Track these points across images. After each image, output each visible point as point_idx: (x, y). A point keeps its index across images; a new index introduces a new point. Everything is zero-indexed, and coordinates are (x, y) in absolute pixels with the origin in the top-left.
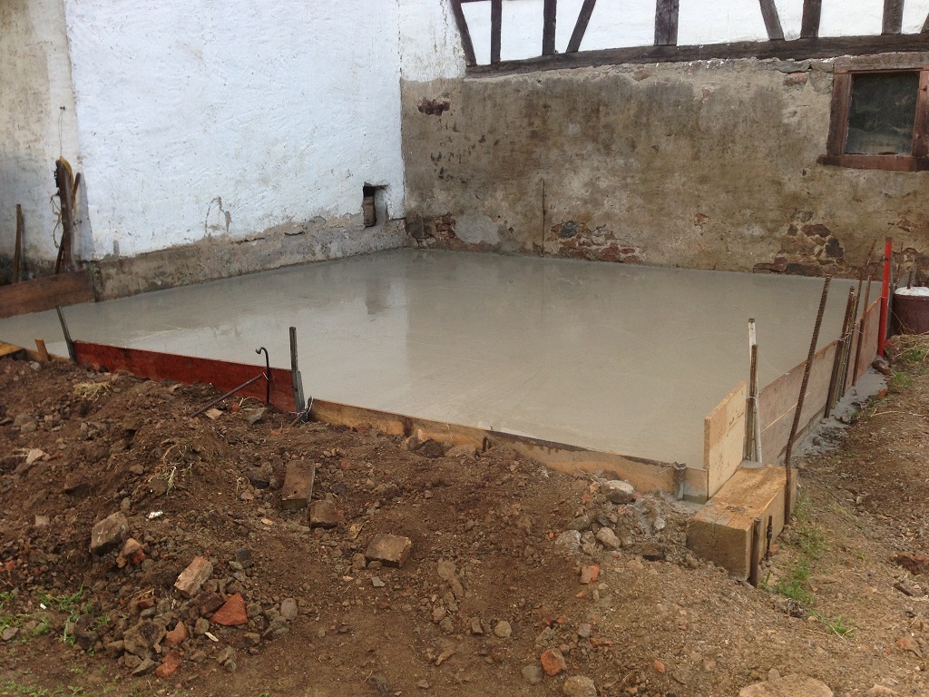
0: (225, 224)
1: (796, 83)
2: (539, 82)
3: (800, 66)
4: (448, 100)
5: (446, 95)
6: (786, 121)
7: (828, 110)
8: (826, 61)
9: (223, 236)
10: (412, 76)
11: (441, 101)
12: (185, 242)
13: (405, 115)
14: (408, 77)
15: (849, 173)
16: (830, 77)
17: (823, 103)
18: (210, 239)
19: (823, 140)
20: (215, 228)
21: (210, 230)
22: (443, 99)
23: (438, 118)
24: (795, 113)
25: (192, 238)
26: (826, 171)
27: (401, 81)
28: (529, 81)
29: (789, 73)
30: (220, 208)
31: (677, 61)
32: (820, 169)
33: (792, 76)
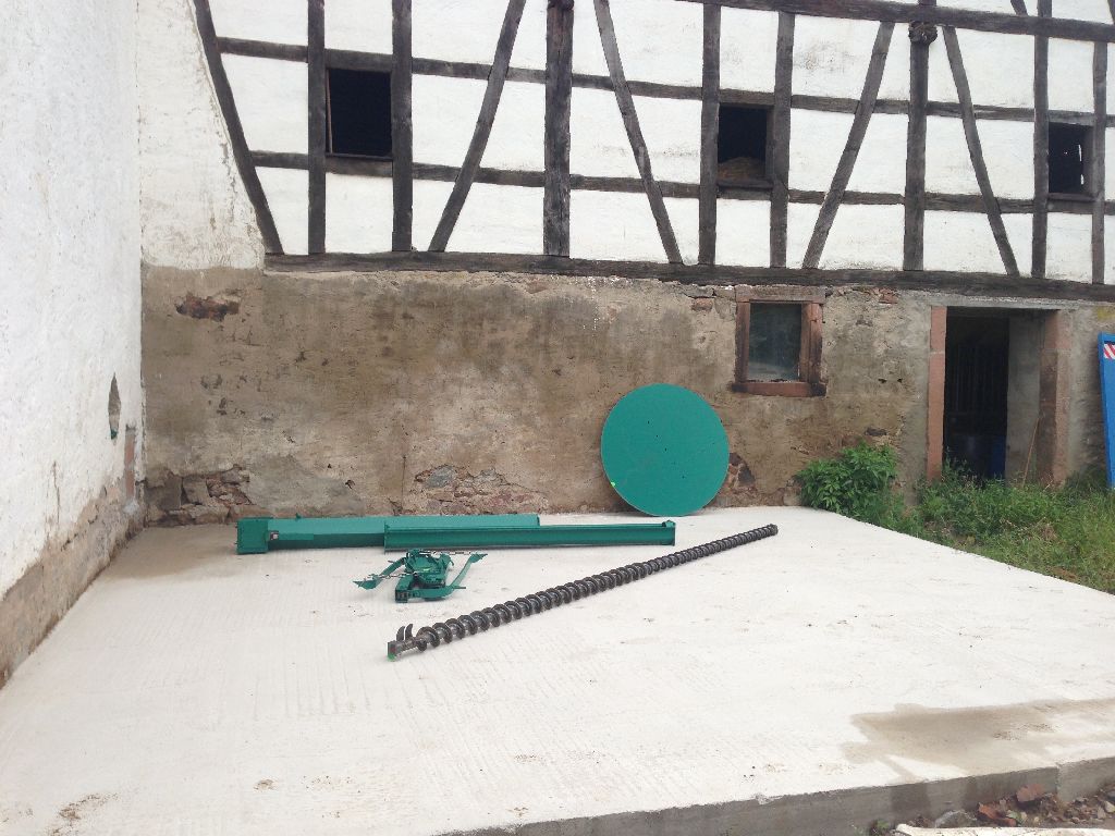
0: (57, 514)
1: (703, 309)
2: (395, 284)
3: (705, 291)
4: (235, 299)
5: (234, 293)
6: (695, 347)
7: (732, 337)
8: (727, 288)
10: (165, 259)
11: (221, 300)
13: (149, 316)
14: (154, 259)
15: (757, 400)
16: (733, 305)
17: (729, 330)
19: (731, 366)
20: (51, 522)
21: (48, 528)
22: (225, 298)
23: (215, 324)
24: (704, 338)
26: (734, 398)
27: (143, 265)
28: (379, 282)
29: (696, 298)
31: (573, 275)
32: (729, 395)
33: (698, 301)
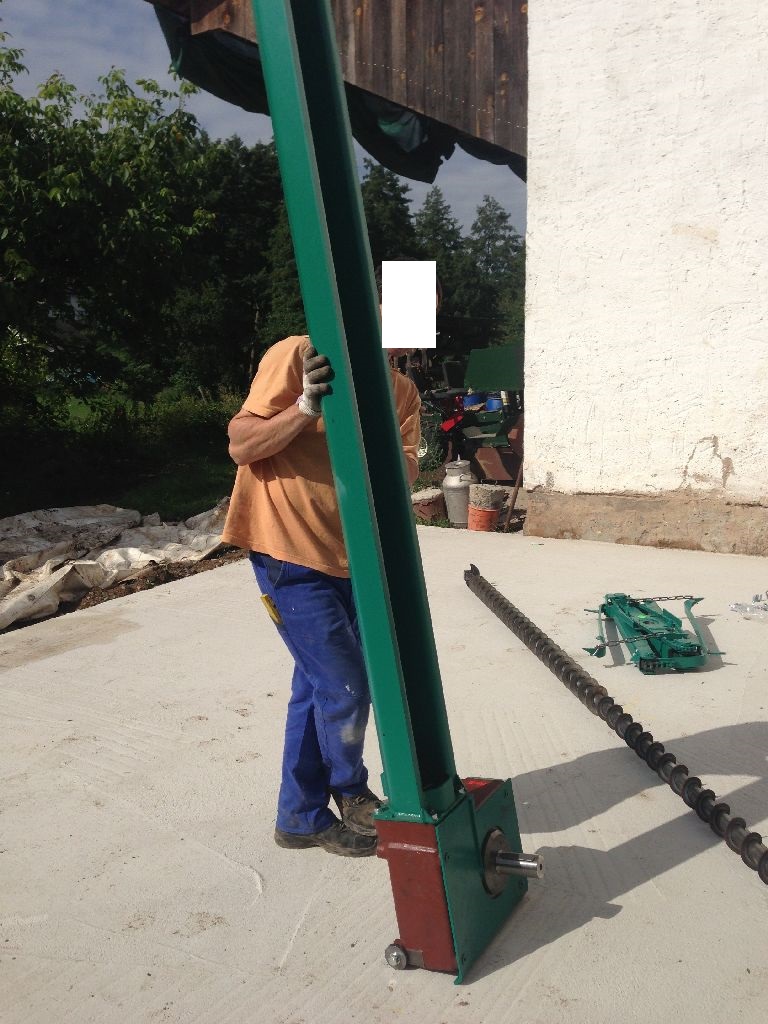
0: (720, 475)
9: (714, 491)
12: (645, 490)
18: (688, 491)
20: (699, 477)
21: (691, 481)
25: (658, 486)
30: (715, 451)
